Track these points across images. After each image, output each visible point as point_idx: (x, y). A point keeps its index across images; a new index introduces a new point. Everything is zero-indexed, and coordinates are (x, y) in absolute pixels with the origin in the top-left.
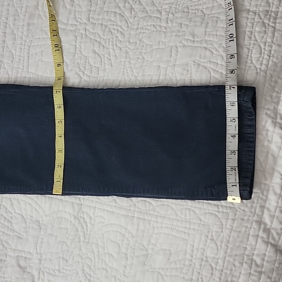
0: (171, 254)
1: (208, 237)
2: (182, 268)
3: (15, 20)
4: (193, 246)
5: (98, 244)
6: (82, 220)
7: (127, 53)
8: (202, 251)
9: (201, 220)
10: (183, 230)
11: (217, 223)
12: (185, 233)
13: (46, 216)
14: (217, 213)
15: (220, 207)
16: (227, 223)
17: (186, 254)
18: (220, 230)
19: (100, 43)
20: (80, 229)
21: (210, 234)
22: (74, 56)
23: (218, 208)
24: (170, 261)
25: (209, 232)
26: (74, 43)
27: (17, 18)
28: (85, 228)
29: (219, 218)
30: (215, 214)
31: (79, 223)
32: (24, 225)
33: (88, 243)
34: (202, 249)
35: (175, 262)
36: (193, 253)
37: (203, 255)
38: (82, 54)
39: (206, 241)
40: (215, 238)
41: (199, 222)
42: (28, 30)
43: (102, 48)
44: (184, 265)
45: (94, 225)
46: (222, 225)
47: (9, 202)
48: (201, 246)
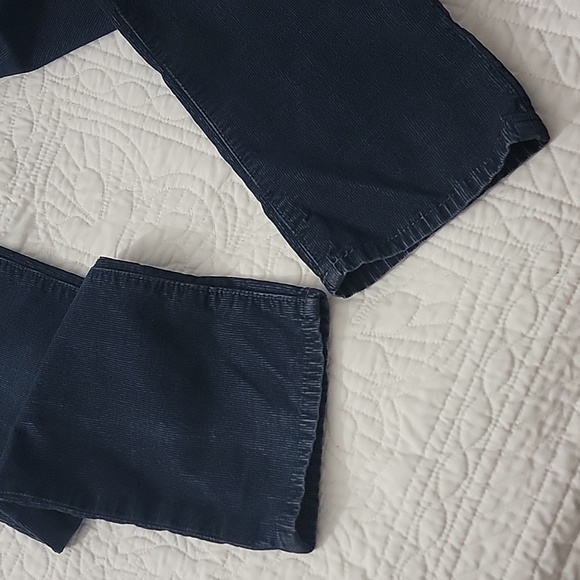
0: (418, 308)
1: (517, 279)
2: (438, 346)
4: (476, 298)
5: (252, 262)
6: (227, 201)
8: (496, 312)
9: (508, 233)
10: (460, 252)
11: (549, 248)
12: (462, 260)
13: (150, 181)
14: (553, 223)
15: (564, 209)
16: (575, 251)
17: (453, 314)
18: (552, 267)
20: (217, 221)
21: (524, 273)
23: (560, 209)
24: (414, 323)
25: (523, 266)
28: (230, 221)
29: (557, 236)
30: (549, 224)
31: (219, 207)
32: (98, 196)
33: (231, 256)
34: (496, 307)
35: (424, 328)
36: (472, 313)
37: (497, 322)
39: (512, 288)
40: (535, 285)
41: (502, 237)
44: (444, 340)
45: (252, 217)
46: (562, 254)
47: (77, 142)
48: (497, 299)
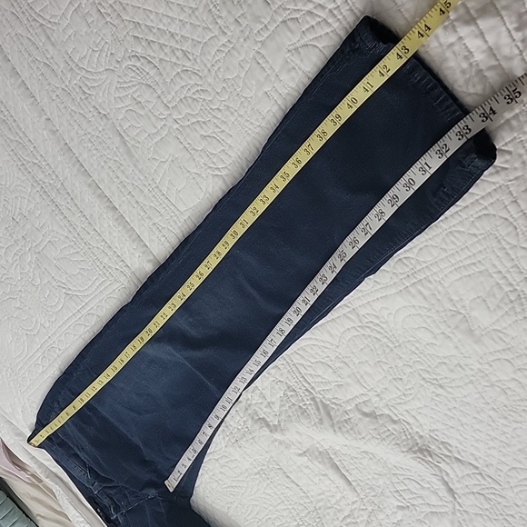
0: (485, 301)
1: (505, 249)
2: (513, 307)
3: (123, 171)
4: (500, 272)
5: (409, 341)
6: (371, 325)
7: (228, 107)
8: (516, 269)
9: (475, 235)
10: (469, 262)
11: (498, 223)
12: (474, 264)
13: (337, 347)
14: (486, 212)
15: (481, 201)
16: (509, 212)
17: (501, 288)
18: (511, 229)
19: (198, 121)
20: (378, 336)
21: (503, 243)
22: (194, 160)
23: (480, 204)
24: (492, 308)
25: (499, 241)
26: (182, 146)
27: (122, 168)
28: (382, 331)
29: (494, 215)
30: (485, 215)
31: (372, 331)
32: (330, 370)
33: (400, 345)
34: (512, 267)
35: (498, 306)
36: (507, 280)
37: (522, 273)
38: (197, 151)
39: (508, 254)
40: (515, 243)
41: (475, 239)
42: (140, 171)
43: (204, 126)
44: (512, 302)
45: (387, 322)
46: (506, 219)
47: (298, 356)
48: (509, 265)
